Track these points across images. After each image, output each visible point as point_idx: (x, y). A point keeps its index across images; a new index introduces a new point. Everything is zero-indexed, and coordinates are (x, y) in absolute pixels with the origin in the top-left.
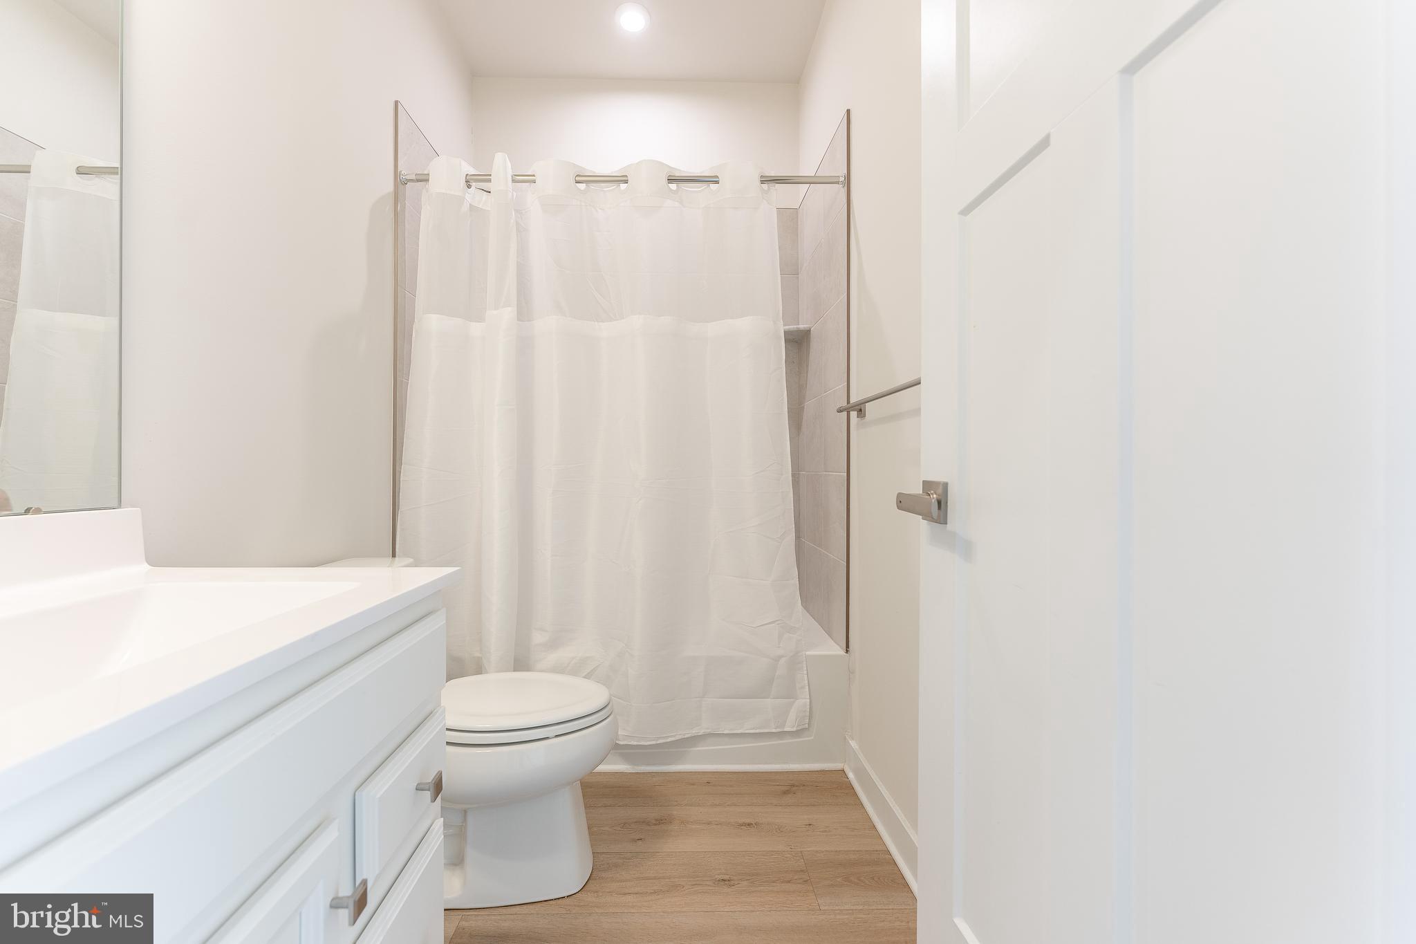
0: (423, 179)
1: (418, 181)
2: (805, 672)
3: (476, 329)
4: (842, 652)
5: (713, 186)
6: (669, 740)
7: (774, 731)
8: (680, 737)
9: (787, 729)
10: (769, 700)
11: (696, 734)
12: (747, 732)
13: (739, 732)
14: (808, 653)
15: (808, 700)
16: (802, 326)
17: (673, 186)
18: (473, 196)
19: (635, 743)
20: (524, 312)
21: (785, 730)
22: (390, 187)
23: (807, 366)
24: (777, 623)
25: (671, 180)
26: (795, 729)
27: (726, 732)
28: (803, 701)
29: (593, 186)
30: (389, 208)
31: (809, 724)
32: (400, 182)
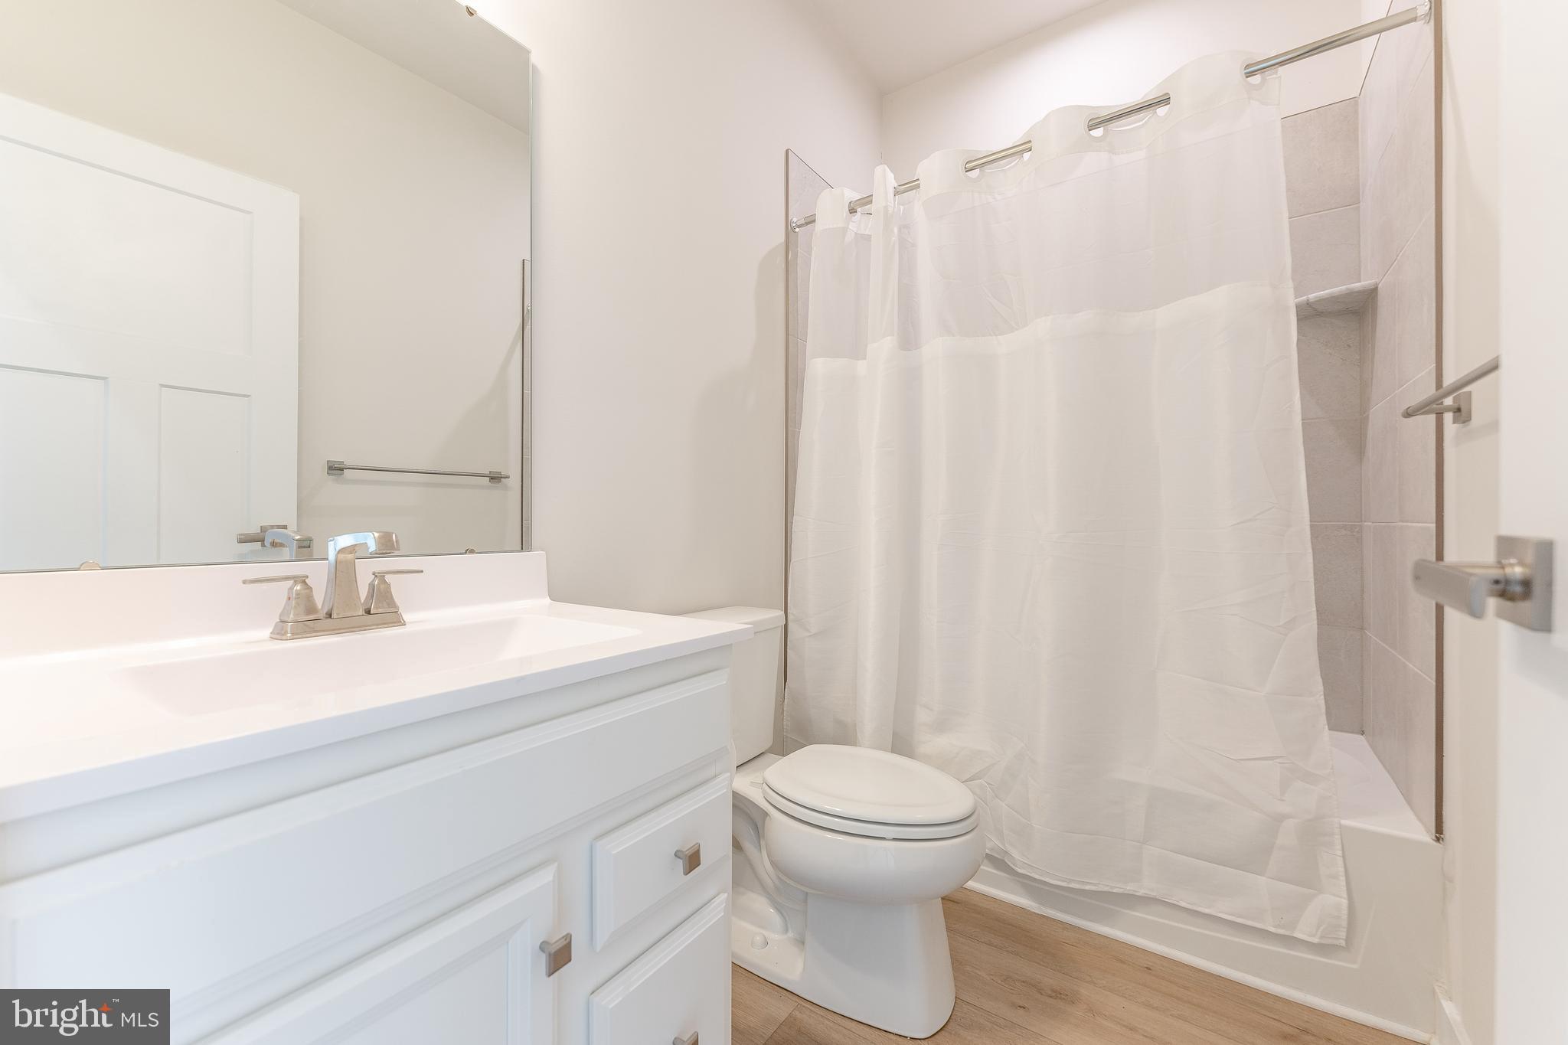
0: (811, 221)
1: (807, 224)
2: (1339, 853)
3: (861, 367)
4: (1426, 836)
5: (1162, 111)
6: (1088, 887)
7: (1273, 930)
8: (1106, 889)
9: (1298, 935)
10: (1264, 878)
11: (1131, 893)
12: (1220, 915)
13: (1207, 911)
14: (1344, 822)
15: (1345, 902)
16: (1364, 283)
17: (1098, 132)
18: (859, 224)
19: (1037, 877)
20: (908, 339)
21: (1295, 935)
22: (782, 239)
23: (1373, 348)
24: (1278, 760)
25: (1092, 126)
26: (1315, 940)
27: (1183, 904)
28: (1333, 900)
29: (988, 169)
30: (780, 261)
31: (1348, 940)
32: (790, 230)
